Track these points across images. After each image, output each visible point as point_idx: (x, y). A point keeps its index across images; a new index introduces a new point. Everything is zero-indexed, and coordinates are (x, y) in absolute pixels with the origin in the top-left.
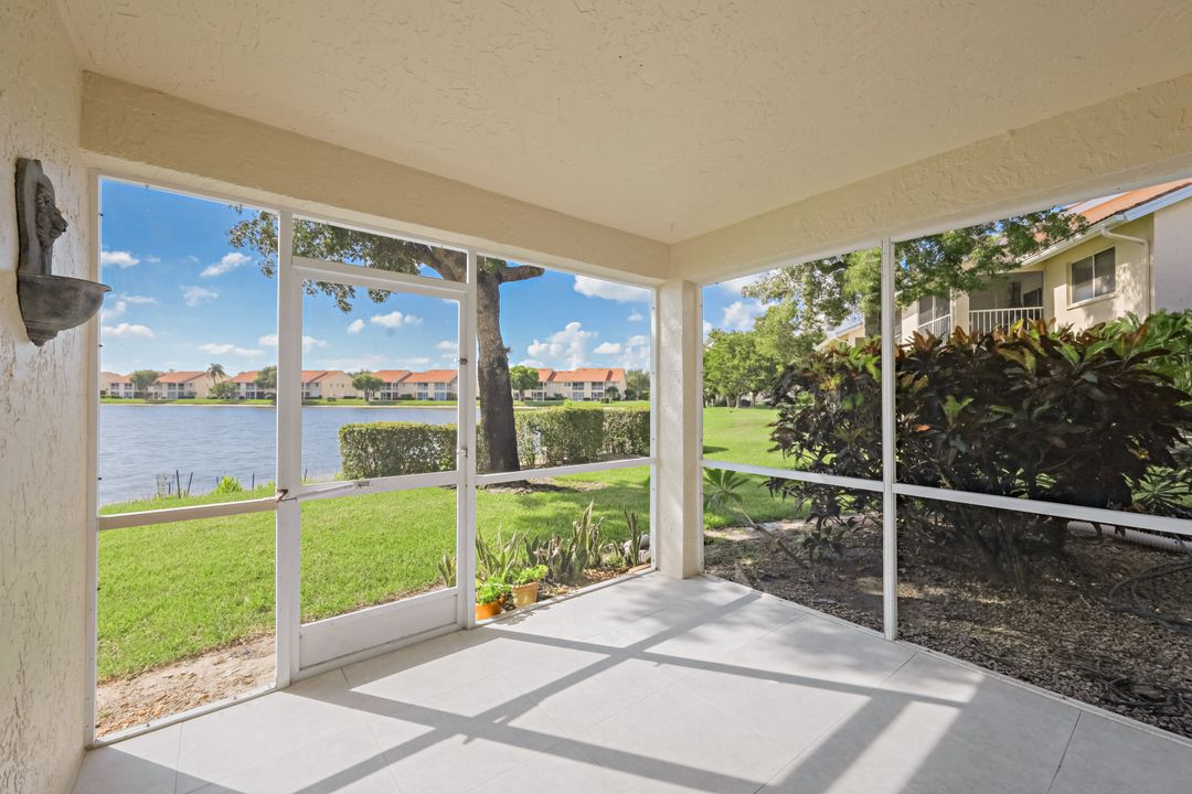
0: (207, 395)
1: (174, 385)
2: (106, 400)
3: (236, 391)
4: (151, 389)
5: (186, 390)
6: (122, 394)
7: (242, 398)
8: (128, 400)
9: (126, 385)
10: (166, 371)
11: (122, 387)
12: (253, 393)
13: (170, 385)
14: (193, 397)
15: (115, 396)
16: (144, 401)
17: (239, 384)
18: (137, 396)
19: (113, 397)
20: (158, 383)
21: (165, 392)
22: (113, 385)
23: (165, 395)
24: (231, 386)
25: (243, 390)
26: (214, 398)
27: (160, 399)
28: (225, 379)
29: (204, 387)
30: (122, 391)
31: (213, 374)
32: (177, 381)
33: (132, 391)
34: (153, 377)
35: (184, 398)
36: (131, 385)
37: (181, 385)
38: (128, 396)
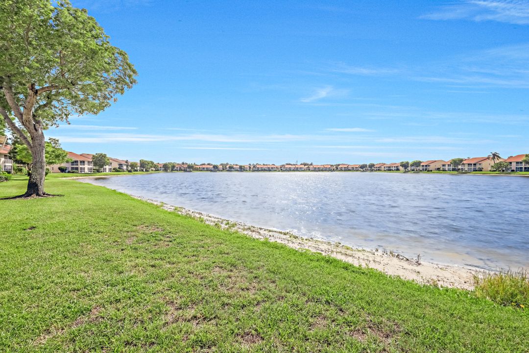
0: (489, 169)
1: (471, 164)
2: (441, 172)
3: (509, 167)
4: (460, 167)
5: (478, 166)
6: (447, 169)
7: (513, 171)
8: (449, 172)
9: (448, 165)
10: (466, 158)
11: (447, 166)
12: (521, 168)
13: (469, 164)
14: (481, 171)
15: (444, 170)
16: (456, 172)
17: (511, 163)
18: (453, 170)
19: (443, 171)
20: (463, 164)
21: (466, 168)
22: (443, 165)
23: (466, 169)
24: (505, 164)
25: (514, 166)
26: (495, 171)
27: (464, 171)
28: (500, 160)
29: (487, 165)
30: (447, 168)
31: (494, 158)
32: (473, 162)
33: (451, 168)
34: (461, 160)
35: (476, 171)
36: (450, 165)
37: (475, 164)
38: (449, 170)
